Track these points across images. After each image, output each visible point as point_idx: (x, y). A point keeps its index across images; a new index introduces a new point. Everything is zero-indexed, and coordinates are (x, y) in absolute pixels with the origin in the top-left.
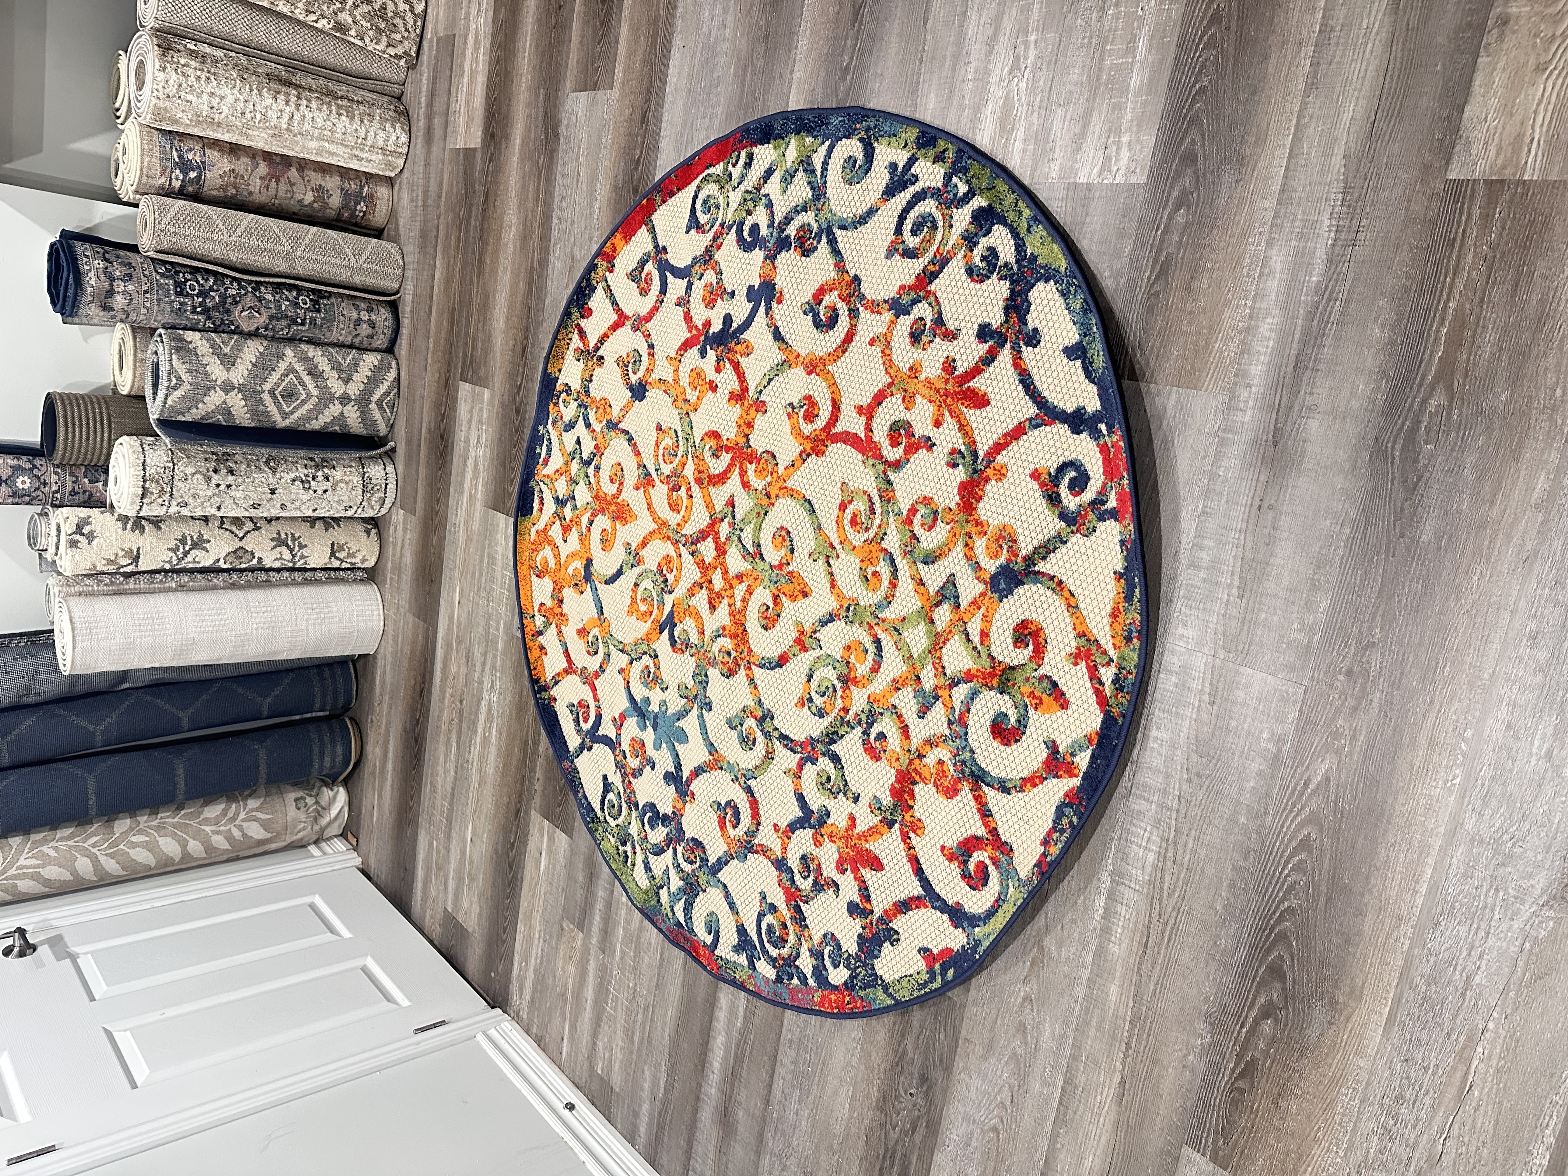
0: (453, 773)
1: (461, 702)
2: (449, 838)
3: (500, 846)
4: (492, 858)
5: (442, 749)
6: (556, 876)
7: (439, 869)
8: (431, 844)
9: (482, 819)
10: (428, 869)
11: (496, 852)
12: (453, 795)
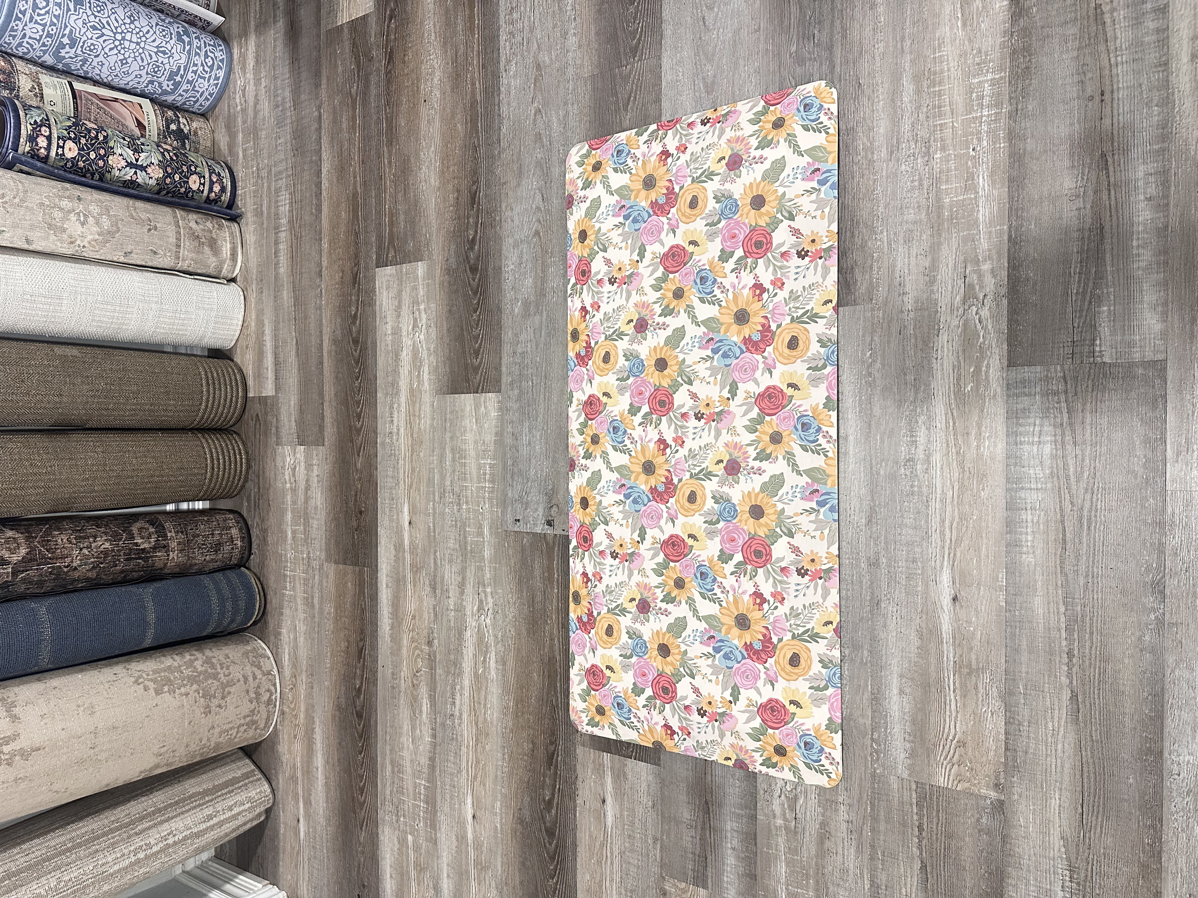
0: (428, 739)
1: (430, 643)
2: (433, 824)
3: (527, 813)
4: (514, 831)
5: (404, 714)
6: (638, 824)
7: (421, 869)
8: (402, 842)
9: (489, 783)
10: (402, 876)
11: (521, 821)
12: (432, 767)
